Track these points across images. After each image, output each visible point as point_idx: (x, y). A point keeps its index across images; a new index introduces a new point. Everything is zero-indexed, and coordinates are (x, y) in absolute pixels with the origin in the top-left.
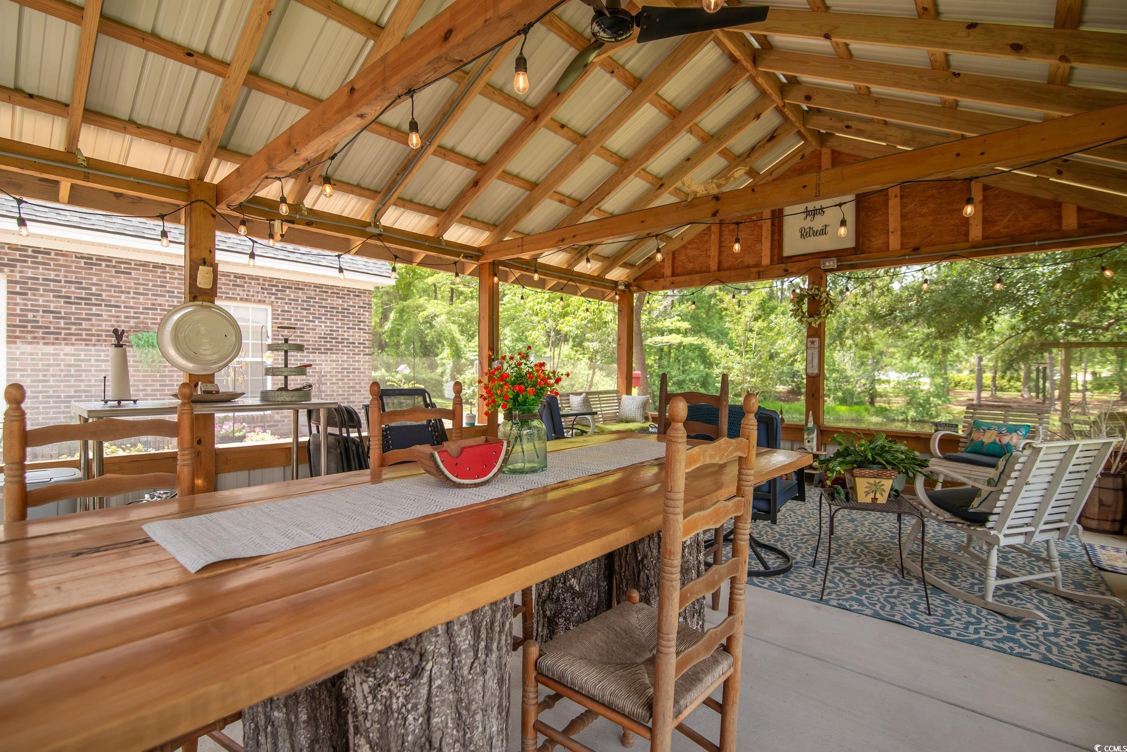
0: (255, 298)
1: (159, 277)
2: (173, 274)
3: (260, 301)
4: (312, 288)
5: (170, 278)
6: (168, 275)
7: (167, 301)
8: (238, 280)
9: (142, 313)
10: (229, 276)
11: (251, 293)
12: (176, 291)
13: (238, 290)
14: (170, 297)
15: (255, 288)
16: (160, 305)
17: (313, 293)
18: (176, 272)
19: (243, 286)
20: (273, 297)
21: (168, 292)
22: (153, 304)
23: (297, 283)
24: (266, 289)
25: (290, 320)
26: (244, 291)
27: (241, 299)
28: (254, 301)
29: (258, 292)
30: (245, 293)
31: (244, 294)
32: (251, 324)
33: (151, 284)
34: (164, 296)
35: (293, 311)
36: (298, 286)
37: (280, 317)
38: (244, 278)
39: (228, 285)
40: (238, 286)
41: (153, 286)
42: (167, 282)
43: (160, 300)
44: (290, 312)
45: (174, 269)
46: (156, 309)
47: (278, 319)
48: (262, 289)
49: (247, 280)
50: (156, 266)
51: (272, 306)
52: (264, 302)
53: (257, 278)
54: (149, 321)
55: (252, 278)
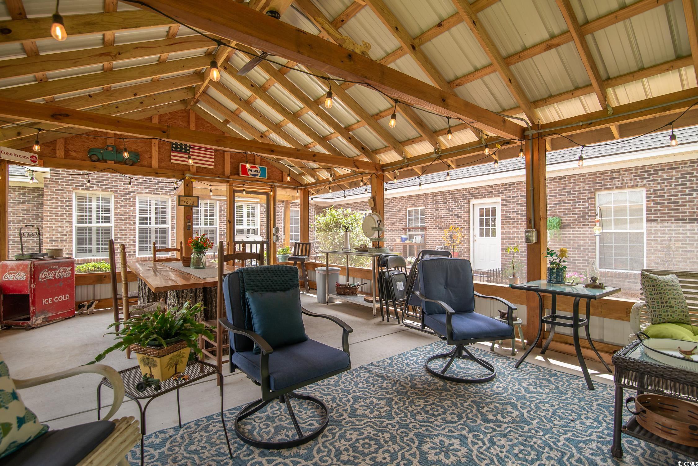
0: (629, 184)
1: (562, 184)
2: (570, 180)
3: (633, 186)
4: (688, 164)
5: (569, 183)
6: (567, 182)
7: (567, 197)
8: (614, 174)
9: (553, 207)
10: (607, 173)
11: (625, 181)
12: (572, 190)
13: (615, 182)
14: (568, 195)
15: (629, 176)
16: (563, 200)
17: (690, 168)
18: (572, 179)
19: (618, 178)
20: (645, 181)
21: (567, 192)
22: (559, 201)
23: (671, 164)
24: (639, 176)
25: (664, 196)
26: (619, 181)
27: (617, 188)
28: (628, 187)
29: (631, 180)
30: (620, 183)
31: (618, 184)
32: (628, 204)
33: (558, 189)
34: (565, 195)
35: (666, 188)
36: (671, 167)
37: (653, 196)
38: (619, 172)
39: (607, 179)
40: (614, 178)
41: (559, 190)
42: (566, 186)
43: (563, 198)
44: (663, 190)
45: (570, 177)
46: (561, 203)
47: (650, 197)
48: (634, 176)
49: (621, 172)
50: (561, 178)
51: (646, 188)
52: (637, 186)
53: (630, 169)
54: (557, 211)
55: (625, 170)
